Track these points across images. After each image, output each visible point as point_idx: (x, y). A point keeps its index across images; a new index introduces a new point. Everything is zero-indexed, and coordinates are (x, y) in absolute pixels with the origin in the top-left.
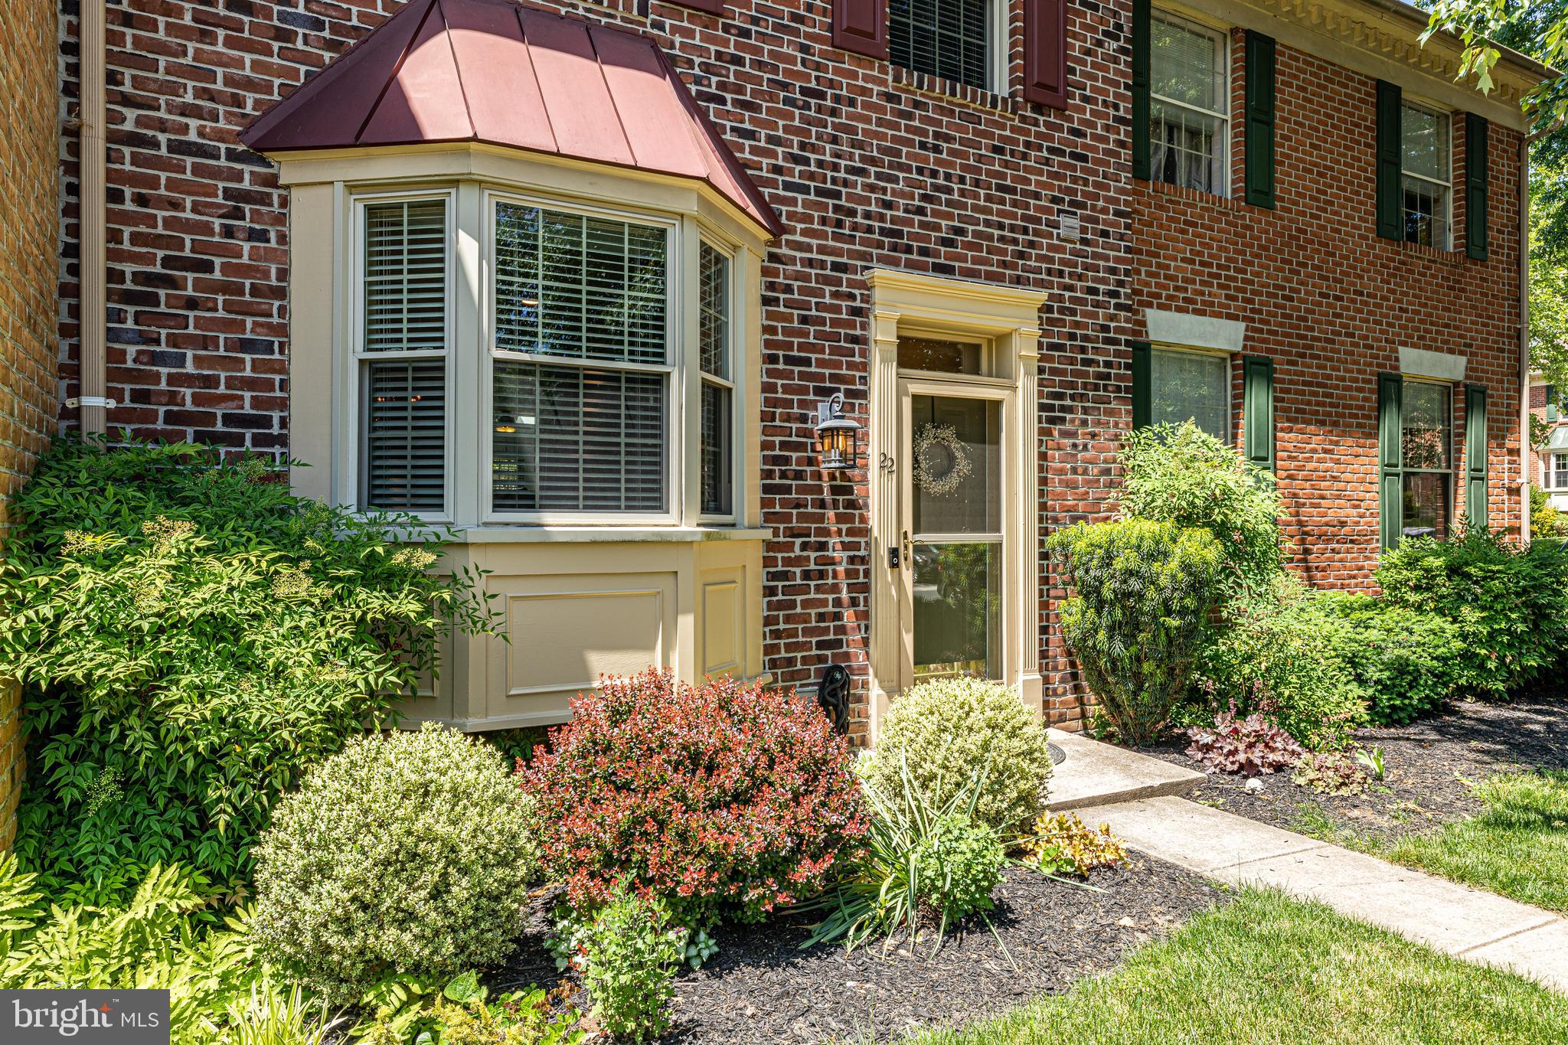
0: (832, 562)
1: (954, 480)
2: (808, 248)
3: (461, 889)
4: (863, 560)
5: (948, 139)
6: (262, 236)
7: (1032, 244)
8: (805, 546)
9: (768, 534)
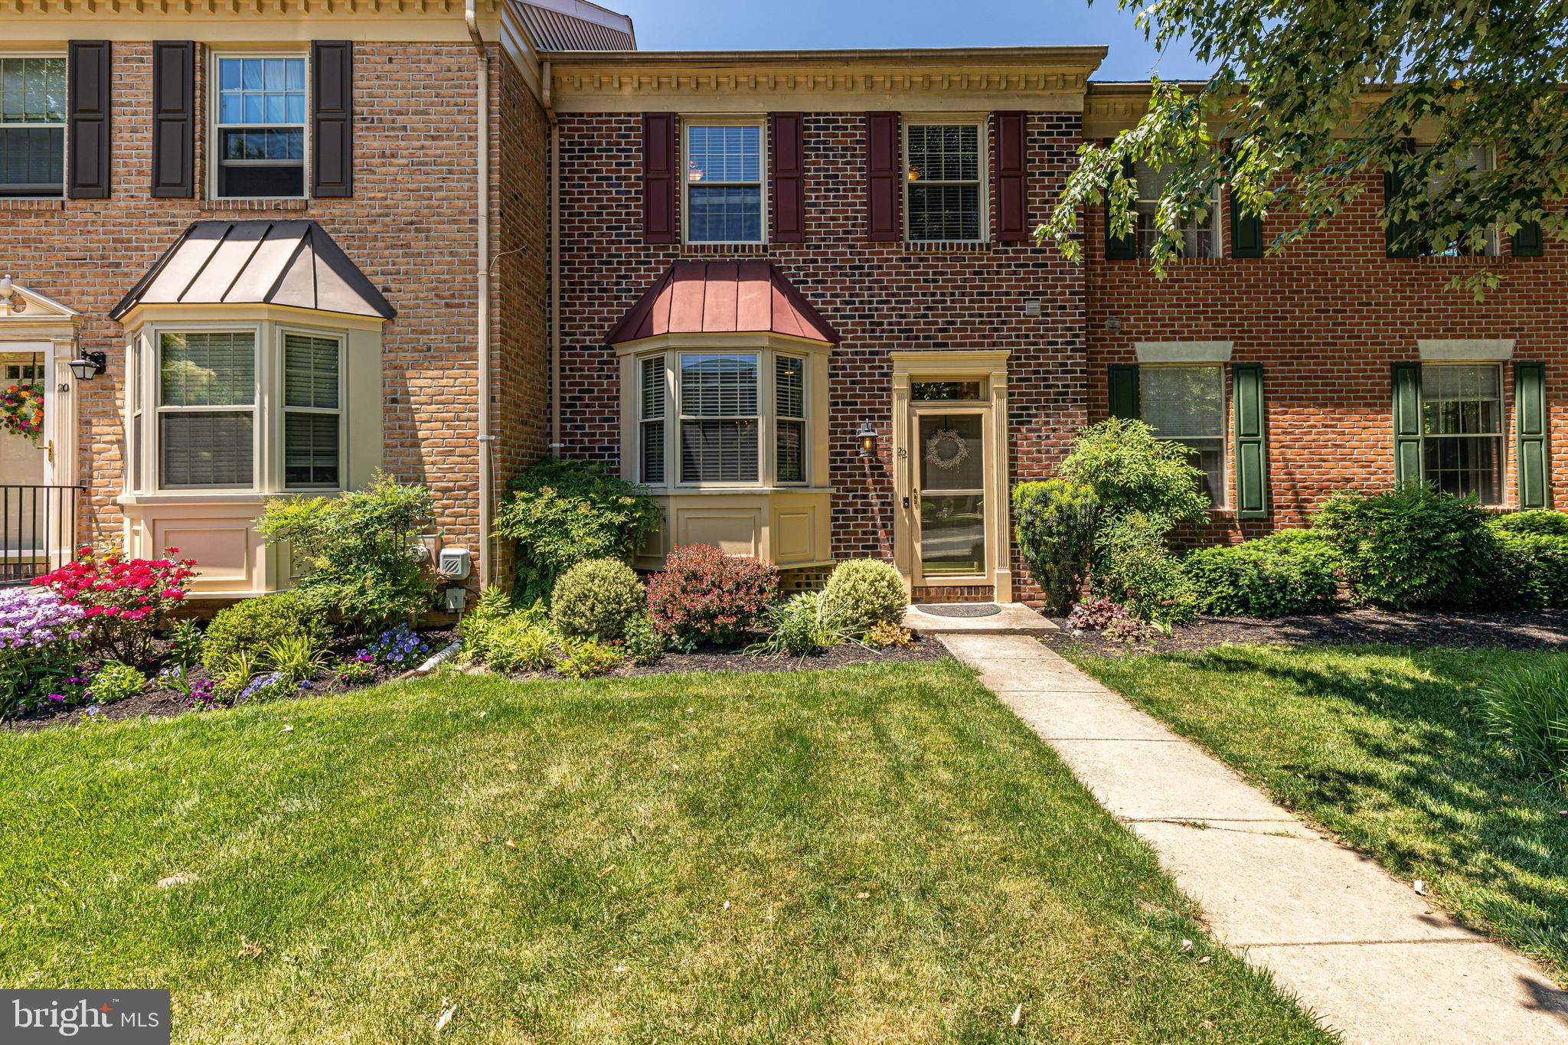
0: (871, 505)
1: (957, 460)
2: (855, 346)
3: (599, 608)
4: (890, 504)
5: (942, 274)
6: (610, 377)
7: (1004, 323)
8: (854, 497)
9: (834, 491)
